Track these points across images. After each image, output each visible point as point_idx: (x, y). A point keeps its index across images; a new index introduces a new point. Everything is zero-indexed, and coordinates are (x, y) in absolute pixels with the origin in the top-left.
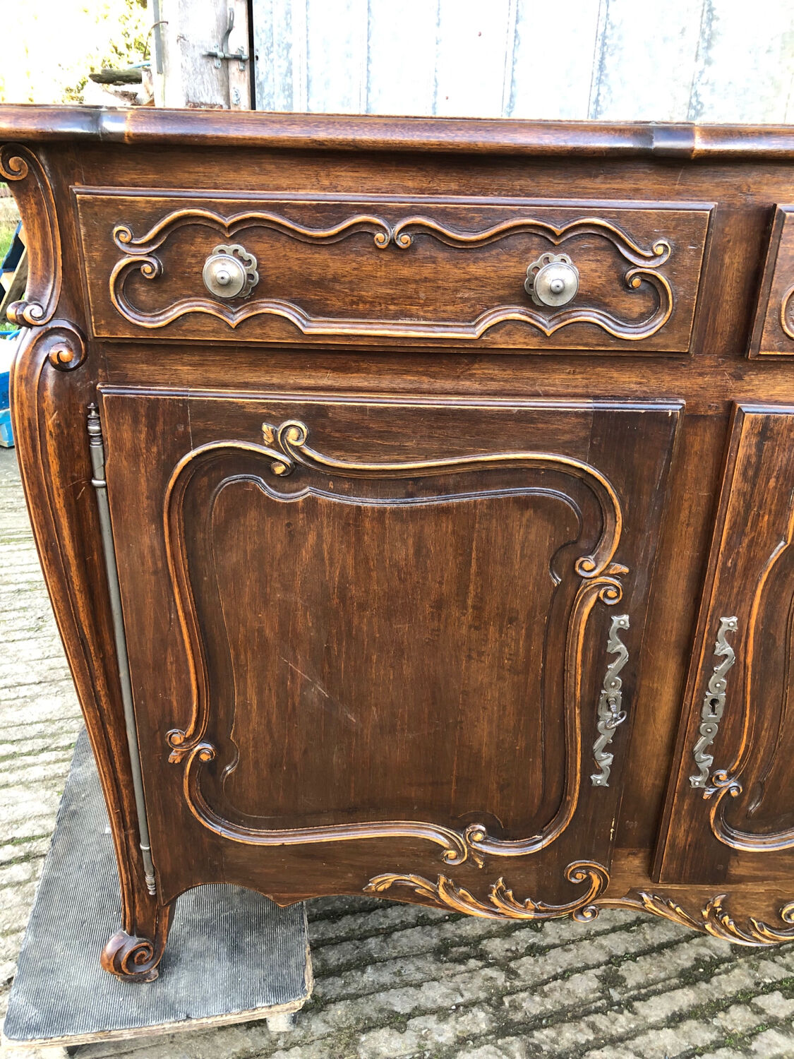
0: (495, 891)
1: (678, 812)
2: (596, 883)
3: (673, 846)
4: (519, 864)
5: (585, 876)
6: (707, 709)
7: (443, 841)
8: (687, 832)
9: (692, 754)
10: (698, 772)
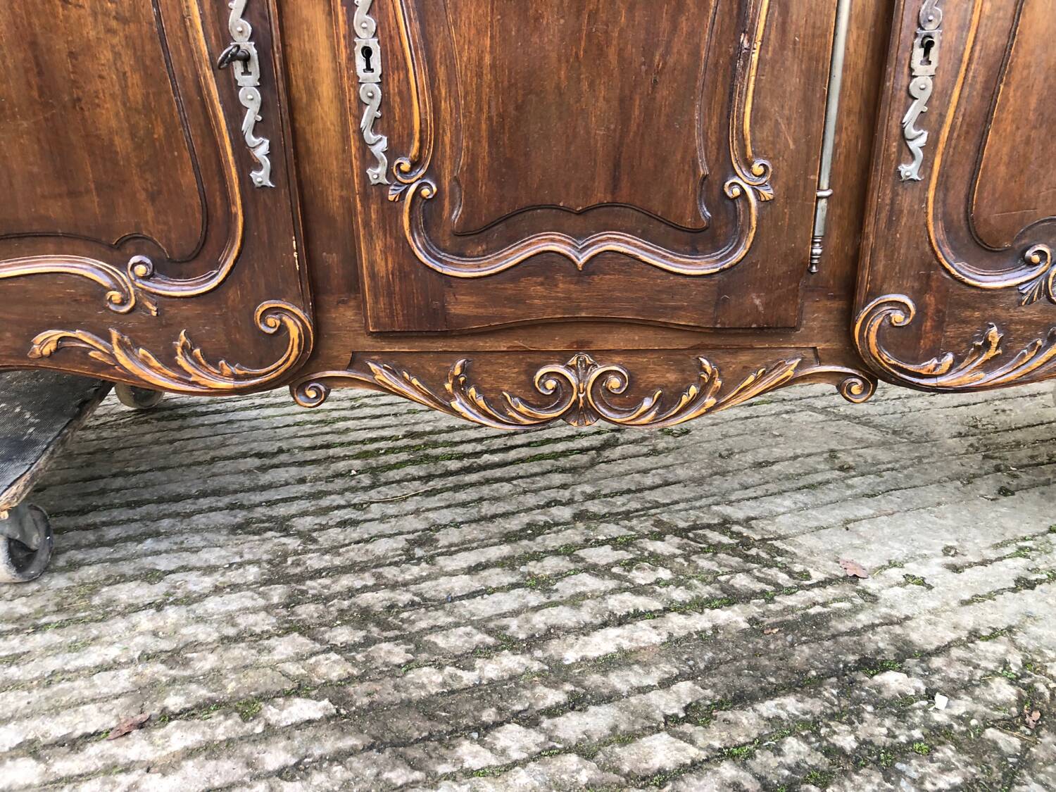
0: (179, 350)
1: (367, 224)
2: (294, 332)
3: (373, 276)
4: (197, 309)
5: (278, 323)
6: (360, 62)
7: (105, 281)
8: (384, 252)
9: (360, 132)
10: (374, 162)
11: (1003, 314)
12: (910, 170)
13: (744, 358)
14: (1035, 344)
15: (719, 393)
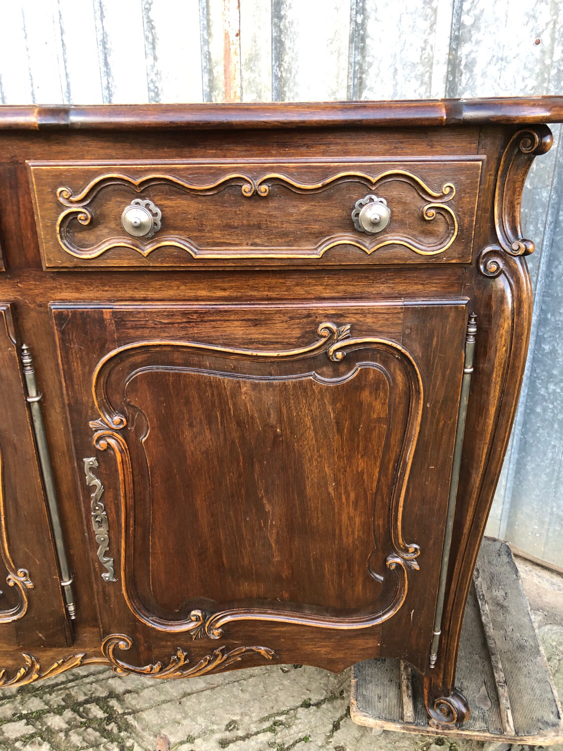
11: (185, 644)
12: (106, 576)
13: (50, 653)
14: (206, 658)
15: (40, 671)
